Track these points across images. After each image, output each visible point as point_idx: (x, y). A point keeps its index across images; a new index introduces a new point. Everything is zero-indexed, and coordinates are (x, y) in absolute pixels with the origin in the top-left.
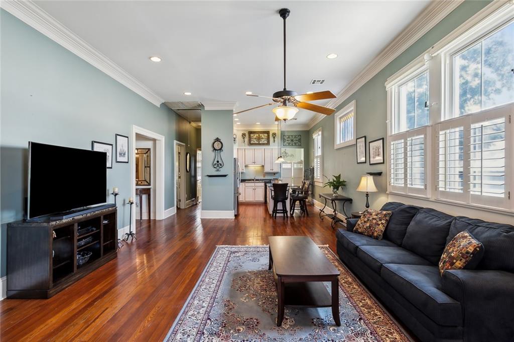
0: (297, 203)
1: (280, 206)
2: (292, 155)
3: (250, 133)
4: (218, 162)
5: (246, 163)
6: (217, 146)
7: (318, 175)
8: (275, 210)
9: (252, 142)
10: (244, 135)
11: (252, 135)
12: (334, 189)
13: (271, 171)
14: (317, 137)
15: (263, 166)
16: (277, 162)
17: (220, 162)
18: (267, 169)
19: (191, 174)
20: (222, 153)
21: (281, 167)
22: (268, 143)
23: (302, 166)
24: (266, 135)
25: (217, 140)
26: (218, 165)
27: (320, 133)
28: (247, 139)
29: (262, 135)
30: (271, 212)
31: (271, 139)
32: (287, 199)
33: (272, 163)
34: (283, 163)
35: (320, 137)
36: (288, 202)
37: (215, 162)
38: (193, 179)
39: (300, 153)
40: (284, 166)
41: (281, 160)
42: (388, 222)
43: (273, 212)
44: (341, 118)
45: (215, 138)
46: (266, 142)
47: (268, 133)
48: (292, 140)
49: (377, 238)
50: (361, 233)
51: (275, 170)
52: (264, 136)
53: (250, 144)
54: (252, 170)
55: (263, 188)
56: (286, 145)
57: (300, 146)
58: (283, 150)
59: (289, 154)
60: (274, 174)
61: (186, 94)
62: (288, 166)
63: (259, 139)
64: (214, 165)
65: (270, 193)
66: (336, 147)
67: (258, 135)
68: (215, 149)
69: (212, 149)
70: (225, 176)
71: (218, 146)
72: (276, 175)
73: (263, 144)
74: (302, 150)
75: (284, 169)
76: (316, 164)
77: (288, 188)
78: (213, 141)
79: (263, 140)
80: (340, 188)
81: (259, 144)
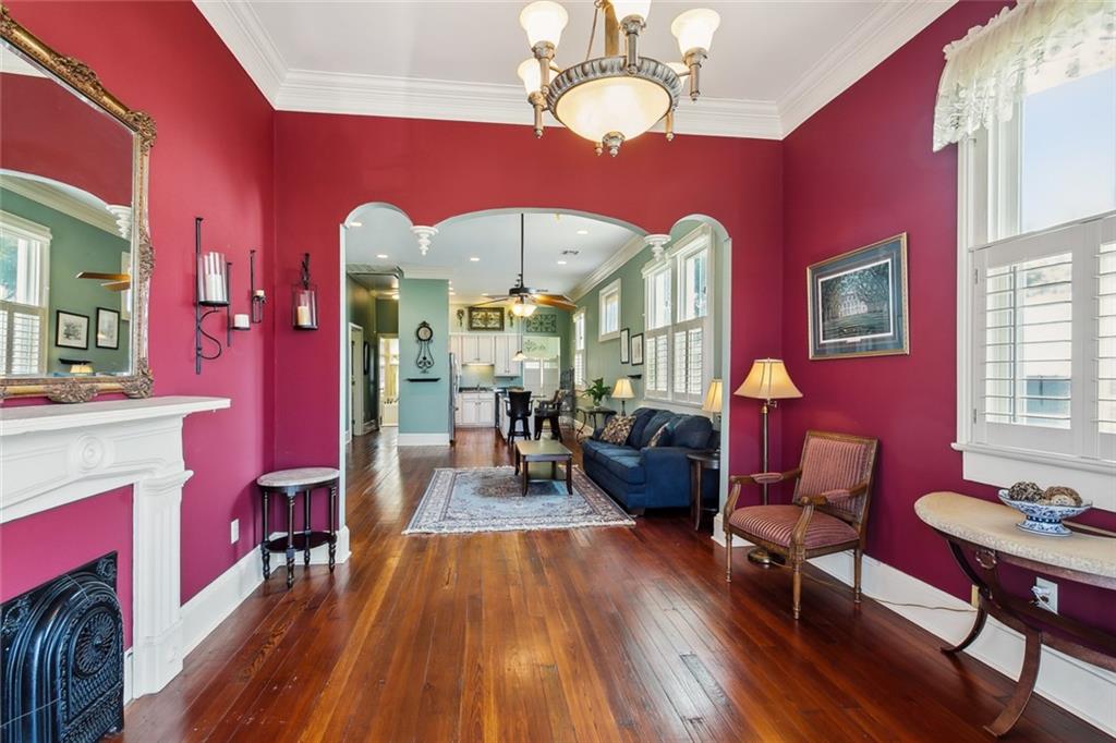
0: (546, 424)
1: (519, 426)
2: (543, 348)
3: (472, 309)
4: (425, 358)
5: (465, 361)
6: (423, 334)
7: (579, 379)
8: (512, 433)
9: (474, 325)
10: (460, 313)
11: (474, 313)
12: (595, 398)
13: (507, 374)
14: (579, 321)
15: (493, 366)
16: (516, 359)
17: (428, 359)
18: (500, 371)
19: (369, 379)
20: (431, 346)
21: (522, 368)
22: (502, 328)
23: (557, 366)
24: (498, 314)
25: (424, 325)
26: (425, 363)
27: (583, 315)
28: (465, 320)
29: (492, 314)
30: (506, 436)
31: (507, 321)
32: (530, 414)
33: (508, 362)
34: (526, 360)
35: (583, 321)
36: (531, 420)
37: (421, 359)
38: (372, 387)
39: (554, 344)
40: (528, 366)
41: (521, 357)
42: (632, 427)
43: (509, 435)
44: (608, 297)
45: (421, 322)
46: (498, 325)
47: (501, 310)
48: (541, 323)
49: (620, 444)
50: (606, 442)
51: (513, 373)
52: (495, 315)
53: (471, 328)
54: (475, 371)
55: (494, 401)
56: (531, 331)
57: (554, 333)
58: (526, 338)
59: (539, 345)
60: (512, 378)
61: (380, 256)
62: (535, 366)
63: (486, 319)
64: (418, 363)
65: (505, 406)
66: (600, 340)
67: (484, 314)
68: (421, 340)
69: (415, 338)
70: (436, 380)
71: (425, 333)
72: (515, 381)
73: (494, 329)
74: (558, 339)
75: (528, 370)
76: (578, 363)
77: (531, 399)
78: (417, 327)
79: (493, 322)
80: (604, 397)
81: (487, 329)
